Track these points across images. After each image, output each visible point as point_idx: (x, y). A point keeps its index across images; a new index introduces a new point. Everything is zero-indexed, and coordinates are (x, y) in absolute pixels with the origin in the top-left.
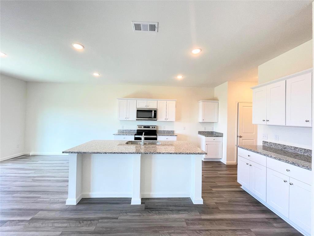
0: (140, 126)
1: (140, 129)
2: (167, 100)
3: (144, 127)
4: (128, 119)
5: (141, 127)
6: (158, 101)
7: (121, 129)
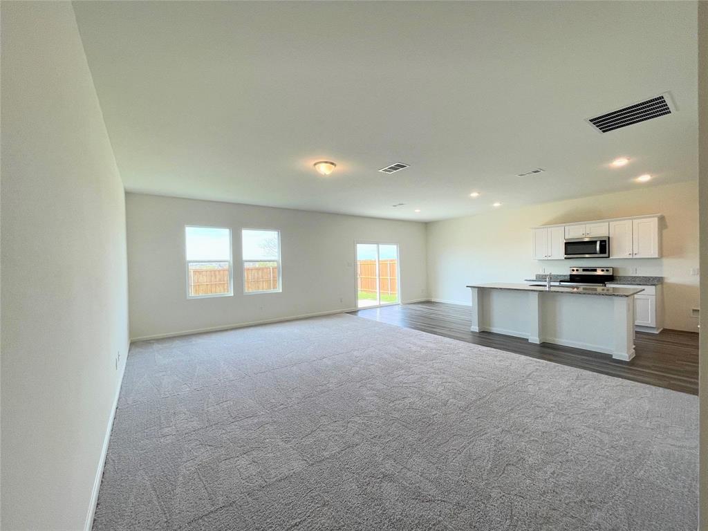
0: (575, 269)
1: (575, 273)
2: (632, 219)
3: (584, 270)
4: (549, 258)
5: (577, 270)
6: (611, 223)
7: (541, 273)
